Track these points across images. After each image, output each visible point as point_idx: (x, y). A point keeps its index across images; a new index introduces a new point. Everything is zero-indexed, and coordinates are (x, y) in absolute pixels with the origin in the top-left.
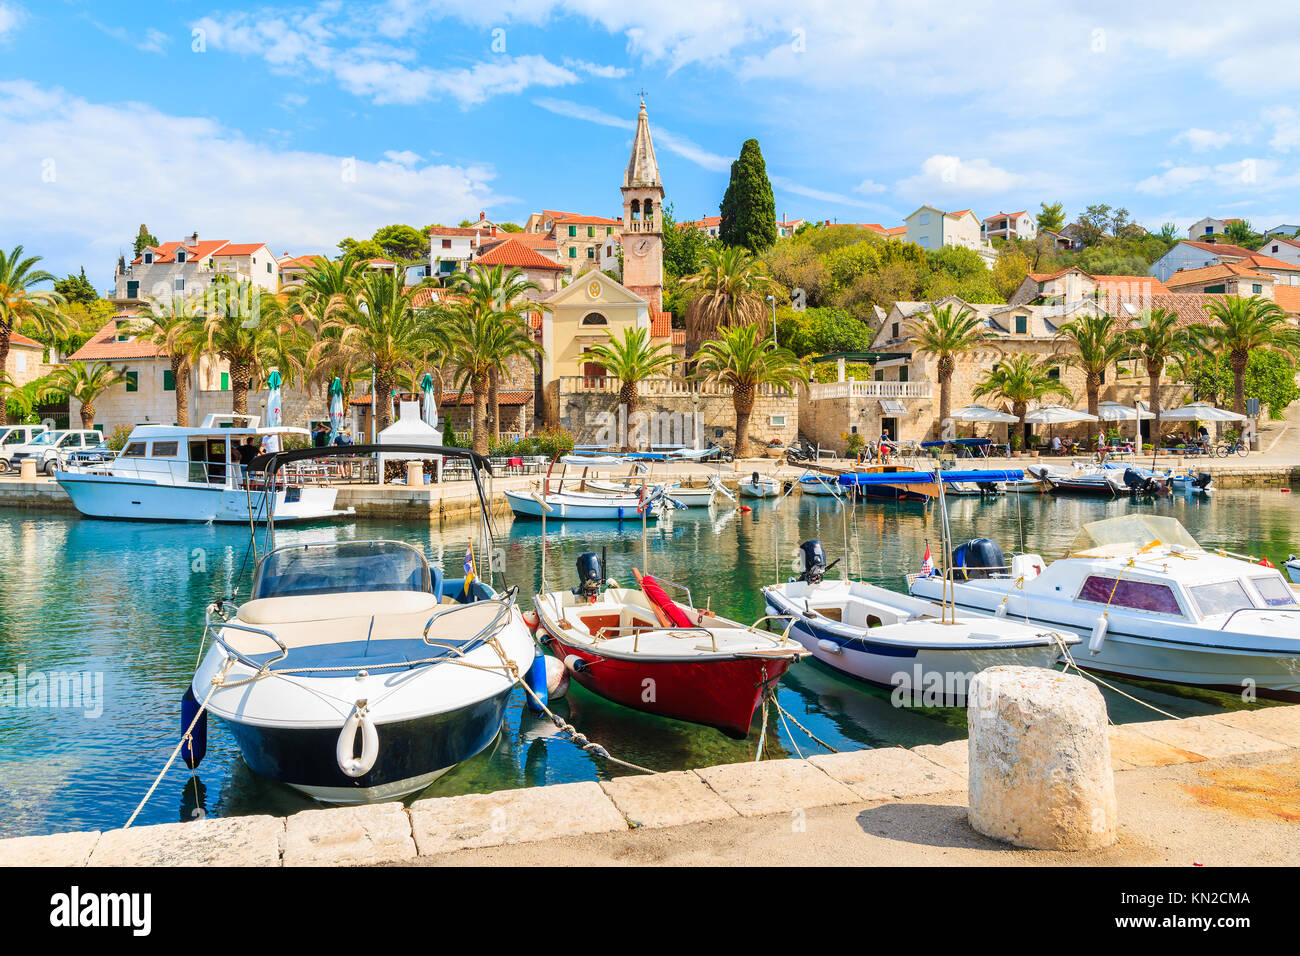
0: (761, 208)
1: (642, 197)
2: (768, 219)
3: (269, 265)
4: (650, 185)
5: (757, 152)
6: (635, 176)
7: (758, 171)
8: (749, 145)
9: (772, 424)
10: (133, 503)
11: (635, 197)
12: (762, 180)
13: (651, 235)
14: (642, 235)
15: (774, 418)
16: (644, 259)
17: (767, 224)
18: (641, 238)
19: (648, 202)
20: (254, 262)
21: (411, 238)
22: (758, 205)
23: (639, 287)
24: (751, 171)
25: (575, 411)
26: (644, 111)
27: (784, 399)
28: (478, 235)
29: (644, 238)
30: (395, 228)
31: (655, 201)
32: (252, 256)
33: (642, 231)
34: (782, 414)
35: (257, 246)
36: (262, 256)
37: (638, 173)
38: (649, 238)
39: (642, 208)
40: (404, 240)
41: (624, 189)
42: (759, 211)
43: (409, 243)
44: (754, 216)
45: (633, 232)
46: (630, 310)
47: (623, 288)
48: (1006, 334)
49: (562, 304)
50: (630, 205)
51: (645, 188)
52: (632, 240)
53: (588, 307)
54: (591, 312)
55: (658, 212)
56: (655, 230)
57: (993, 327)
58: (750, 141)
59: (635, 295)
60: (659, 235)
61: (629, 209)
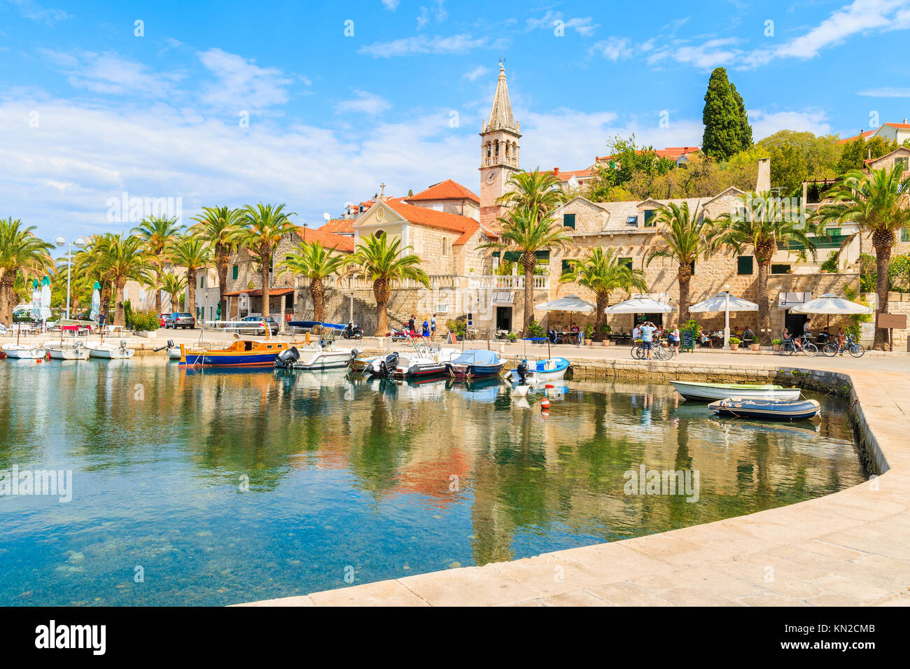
0: (721, 126)
1: (492, 138)
2: (728, 135)
4: (497, 129)
7: (719, 95)
11: (488, 140)
13: (496, 167)
14: (491, 168)
15: (439, 306)
16: (493, 186)
17: (727, 140)
22: (719, 124)
23: (489, 207)
26: (503, 73)
29: (493, 170)
31: (500, 141)
33: (492, 164)
38: (496, 169)
39: (492, 148)
41: (482, 135)
44: (714, 134)
45: (488, 166)
46: (399, 226)
47: (394, 211)
48: (634, 228)
49: (363, 225)
50: (485, 146)
51: (494, 132)
52: (486, 172)
53: (376, 227)
54: (378, 230)
55: (502, 148)
56: (499, 163)
57: (634, 223)
58: (716, 71)
59: (400, 215)
60: (501, 166)
61: (485, 148)
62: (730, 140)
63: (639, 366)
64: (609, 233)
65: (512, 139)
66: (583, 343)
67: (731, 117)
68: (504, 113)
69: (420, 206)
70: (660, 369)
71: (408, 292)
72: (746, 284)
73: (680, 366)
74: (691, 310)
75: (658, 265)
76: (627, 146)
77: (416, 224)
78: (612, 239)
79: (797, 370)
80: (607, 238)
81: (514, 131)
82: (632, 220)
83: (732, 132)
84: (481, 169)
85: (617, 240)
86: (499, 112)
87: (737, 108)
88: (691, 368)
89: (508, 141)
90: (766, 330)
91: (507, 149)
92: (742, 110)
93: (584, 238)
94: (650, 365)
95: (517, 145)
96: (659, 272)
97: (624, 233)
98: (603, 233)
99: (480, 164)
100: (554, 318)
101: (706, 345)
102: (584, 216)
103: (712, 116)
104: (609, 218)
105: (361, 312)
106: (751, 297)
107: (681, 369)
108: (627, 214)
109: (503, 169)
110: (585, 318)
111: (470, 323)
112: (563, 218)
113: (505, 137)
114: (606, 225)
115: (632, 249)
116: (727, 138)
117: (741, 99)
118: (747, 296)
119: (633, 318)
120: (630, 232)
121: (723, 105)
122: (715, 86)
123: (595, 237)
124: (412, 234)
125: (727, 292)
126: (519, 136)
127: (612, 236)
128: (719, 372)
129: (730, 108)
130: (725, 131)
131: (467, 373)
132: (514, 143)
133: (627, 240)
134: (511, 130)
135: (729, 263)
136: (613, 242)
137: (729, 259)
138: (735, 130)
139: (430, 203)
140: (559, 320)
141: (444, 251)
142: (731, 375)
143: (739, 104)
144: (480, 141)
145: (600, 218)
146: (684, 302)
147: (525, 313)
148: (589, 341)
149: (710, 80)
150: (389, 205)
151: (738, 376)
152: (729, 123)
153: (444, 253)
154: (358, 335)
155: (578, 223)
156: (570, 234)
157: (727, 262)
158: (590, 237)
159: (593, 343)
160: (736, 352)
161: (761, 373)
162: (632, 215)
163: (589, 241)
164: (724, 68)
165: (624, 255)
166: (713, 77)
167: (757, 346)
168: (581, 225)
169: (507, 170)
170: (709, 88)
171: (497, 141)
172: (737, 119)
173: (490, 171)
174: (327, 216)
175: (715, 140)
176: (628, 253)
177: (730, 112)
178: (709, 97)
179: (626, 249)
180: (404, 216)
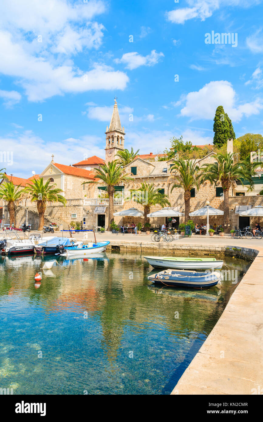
0: (221, 132)
1: (111, 135)
2: (224, 137)
4: (113, 130)
9: (72, 217)
13: (112, 148)
14: (110, 149)
17: (224, 139)
22: (220, 131)
26: (116, 104)
27: (76, 207)
29: (111, 150)
31: (114, 136)
33: (111, 147)
38: (112, 150)
39: (111, 139)
41: (106, 133)
44: (218, 136)
45: (109, 148)
46: (59, 176)
47: (57, 168)
48: (165, 173)
49: (44, 175)
50: (108, 138)
51: (111, 132)
52: (108, 151)
53: (49, 176)
54: (50, 178)
55: (116, 139)
56: (114, 147)
57: (166, 171)
58: (219, 107)
59: (60, 170)
60: (115, 148)
61: (107, 140)
62: (225, 139)
63: (154, 246)
64: (153, 176)
65: (120, 135)
66: (137, 233)
67: (225, 128)
68: (116, 123)
69: (80, 168)
70: (165, 247)
71: (58, 208)
72: (220, 202)
73: (175, 245)
74: (190, 215)
75: (177, 193)
76: (180, 141)
77: (68, 174)
78: (155, 179)
79: (235, 247)
80: (152, 179)
81: (121, 132)
82: (165, 170)
83: (226, 135)
84: (106, 150)
85: (157, 180)
86: (114, 123)
87: (228, 125)
88: (181, 246)
89: (118, 136)
90: (227, 225)
91: (118, 140)
92: (230, 125)
93: (141, 179)
94: (159, 245)
95: (123, 138)
96: (178, 196)
97: (160, 176)
98: (150, 176)
99: (106, 147)
100: (126, 220)
101: (198, 233)
102: (141, 167)
103: (217, 128)
104: (154, 168)
105: (33, 218)
106: (223, 208)
107: (175, 247)
108: (163, 167)
109: (116, 149)
110: (142, 220)
111: (84, 223)
112: (131, 169)
113: (116, 134)
114: (152, 172)
115: (164, 184)
116: (224, 138)
117: (230, 120)
118: (221, 208)
119: (165, 219)
120: (163, 176)
121: (222, 123)
122: (218, 114)
123: (146, 178)
124: (66, 180)
125: (208, 205)
126: (124, 134)
127: (154, 178)
128: (195, 249)
129: (225, 124)
130: (223, 134)
131: (42, 251)
132: (121, 137)
133: (162, 180)
134: (120, 131)
135: (212, 191)
136: (155, 181)
137: (212, 189)
138: (227, 134)
139: (85, 167)
140: (129, 221)
141: (84, 188)
142: (202, 250)
143: (229, 123)
144: (105, 136)
145: (149, 169)
146: (187, 211)
147: (109, 217)
148: (140, 232)
149: (216, 112)
150: (55, 165)
151: (205, 251)
152: (225, 131)
153: (84, 189)
154: (28, 230)
155: (138, 172)
156: (134, 177)
157: (210, 190)
158: (144, 178)
159: (142, 233)
160: (212, 237)
161: (217, 249)
162: (166, 167)
163: (144, 180)
164: (222, 106)
165: (160, 187)
166: (217, 110)
167: (223, 234)
168: (140, 172)
169: (118, 150)
170: (216, 115)
171: (113, 136)
172: (228, 129)
173: (110, 150)
174: (34, 173)
175: (219, 139)
176: (162, 186)
177: (225, 126)
178: (216, 119)
179: (161, 184)
180: (62, 171)
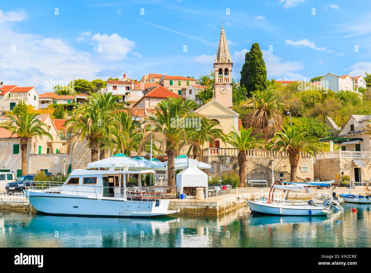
1: (224, 67)
3: (35, 97)
4: (227, 62)
5: (258, 49)
6: (220, 58)
7: (259, 57)
8: (255, 46)
9: (302, 171)
10: (74, 207)
11: (220, 68)
12: (261, 61)
13: (227, 84)
14: (224, 84)
15: (303, 167)
18: (223, 86)
19: (226, 70)
20: (29, 95)
21: (87, 85)
24: (256, 57)
25: (216, 164)
26: (223, 30)
27: (307, 159)
28: (133, 84)
29: (225, 86)
30: (80, 81)
31: (229, 69)
32: (29, 92)
33: (224, 82)
34: (306, 166)
35: (30, 88)
36: (32, 92)
37: (222, 57)
39: (224, 73)
40: (84, 86)
42: (260, 74)
43: (86, 87)
47: (227, 108)
50: (218, 71)
52: (219, 86)
56: (230, 83)
59: (233, 111)
109: (232, 86)
150: (222, 104)
